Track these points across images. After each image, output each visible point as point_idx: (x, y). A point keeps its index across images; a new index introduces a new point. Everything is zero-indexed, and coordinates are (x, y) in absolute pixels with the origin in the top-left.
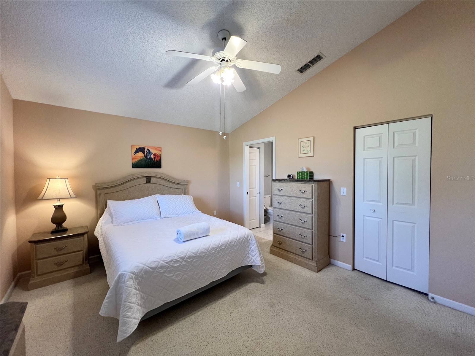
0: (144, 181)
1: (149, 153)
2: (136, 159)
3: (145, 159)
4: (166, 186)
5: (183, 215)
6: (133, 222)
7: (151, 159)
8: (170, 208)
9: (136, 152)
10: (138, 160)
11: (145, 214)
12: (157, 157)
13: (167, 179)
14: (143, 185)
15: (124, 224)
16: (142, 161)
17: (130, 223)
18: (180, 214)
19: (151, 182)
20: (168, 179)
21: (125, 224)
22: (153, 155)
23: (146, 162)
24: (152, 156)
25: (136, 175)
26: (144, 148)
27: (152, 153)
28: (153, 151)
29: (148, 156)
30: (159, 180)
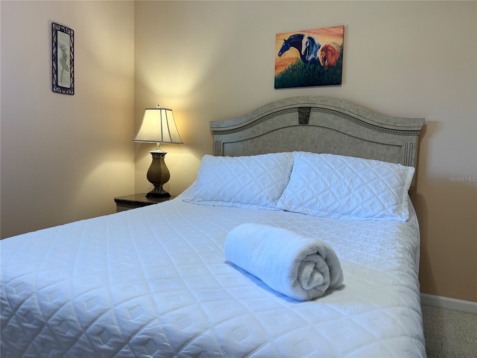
0: (293, 118)
1: (313, 46)
2: (282, 65)
3: (302, 63)
4: (349, 135)
5: (346, 217)
6: (220, 203)
7: (315, 61)
8: (309, 187)
9: (284, 49)
10: (287, 68)
11: (243, 190)
12: (332, 54)
13: (351, 115)
14: (292, 128)
15: (201, 203)
16: (294, 70)
17: (213, 203)
18: (334, 211)
19: (311, 122)
20: (354, 116)
21: (204, 203)
22: (322, 50)
23: (303, 71)
24: (319, 55)
25: (277, 106)
26: (301, 37)
27: (320, 46)
28: (322, 41)
29: (309, 55)
30: (330, 117)
